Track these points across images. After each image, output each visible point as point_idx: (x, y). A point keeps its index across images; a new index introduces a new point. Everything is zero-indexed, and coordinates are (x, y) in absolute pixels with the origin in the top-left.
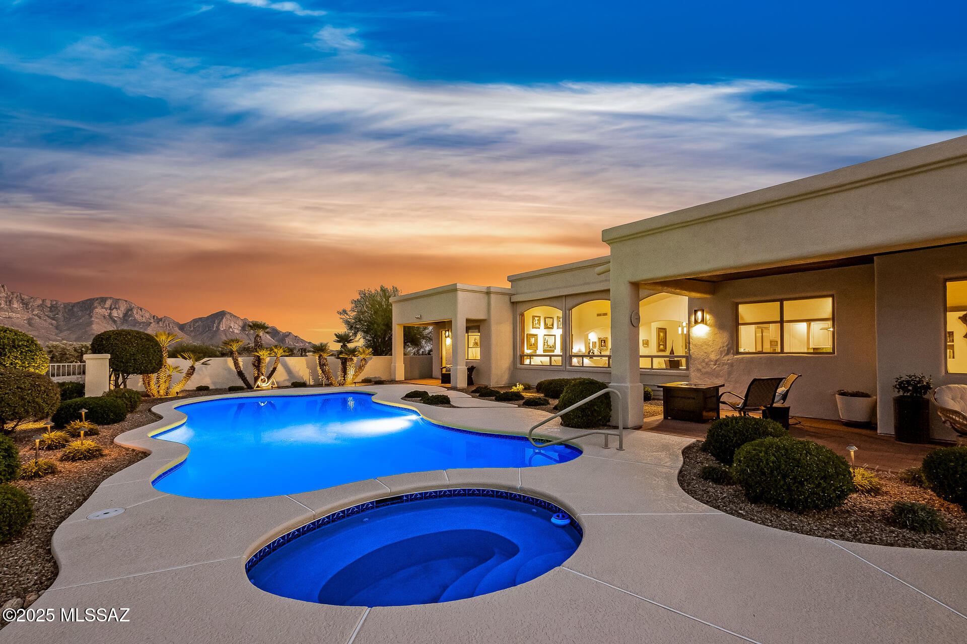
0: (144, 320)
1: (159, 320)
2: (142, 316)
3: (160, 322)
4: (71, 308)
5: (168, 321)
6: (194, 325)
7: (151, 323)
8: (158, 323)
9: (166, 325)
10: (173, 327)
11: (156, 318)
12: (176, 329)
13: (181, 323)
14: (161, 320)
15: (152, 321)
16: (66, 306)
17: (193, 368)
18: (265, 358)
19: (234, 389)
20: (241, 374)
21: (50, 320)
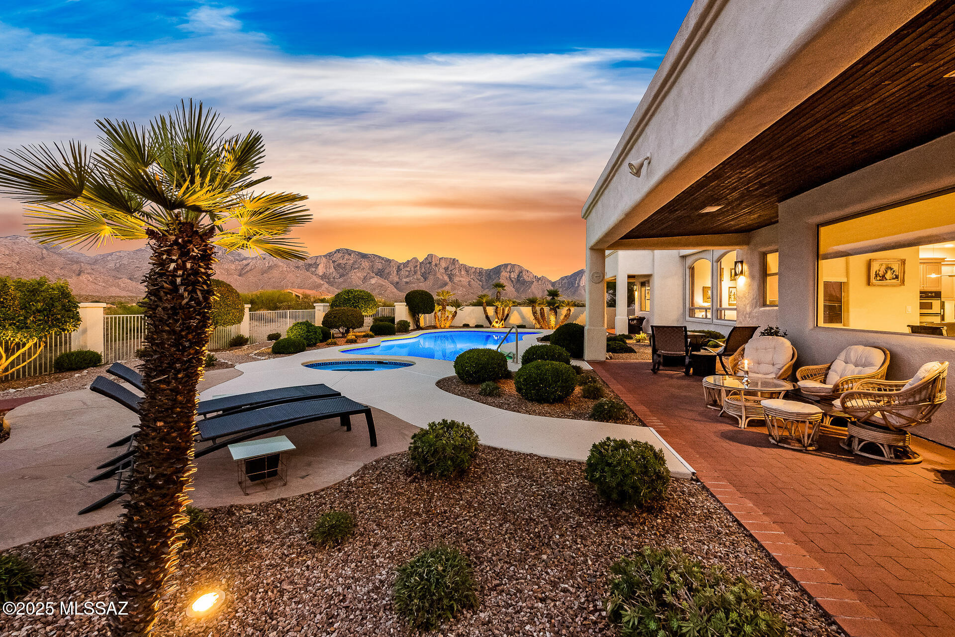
2: (528, 277)
3: (539, 281)
4: (489, 273)
5: (544, 279)
6: (562, 282)
7: (534, 282)
11: (537, 278)
15: (534, 280)
17: (456, 312)
18: (499, 306)
19: (477, 326)
20: (487, 317)
21: (478, 282)
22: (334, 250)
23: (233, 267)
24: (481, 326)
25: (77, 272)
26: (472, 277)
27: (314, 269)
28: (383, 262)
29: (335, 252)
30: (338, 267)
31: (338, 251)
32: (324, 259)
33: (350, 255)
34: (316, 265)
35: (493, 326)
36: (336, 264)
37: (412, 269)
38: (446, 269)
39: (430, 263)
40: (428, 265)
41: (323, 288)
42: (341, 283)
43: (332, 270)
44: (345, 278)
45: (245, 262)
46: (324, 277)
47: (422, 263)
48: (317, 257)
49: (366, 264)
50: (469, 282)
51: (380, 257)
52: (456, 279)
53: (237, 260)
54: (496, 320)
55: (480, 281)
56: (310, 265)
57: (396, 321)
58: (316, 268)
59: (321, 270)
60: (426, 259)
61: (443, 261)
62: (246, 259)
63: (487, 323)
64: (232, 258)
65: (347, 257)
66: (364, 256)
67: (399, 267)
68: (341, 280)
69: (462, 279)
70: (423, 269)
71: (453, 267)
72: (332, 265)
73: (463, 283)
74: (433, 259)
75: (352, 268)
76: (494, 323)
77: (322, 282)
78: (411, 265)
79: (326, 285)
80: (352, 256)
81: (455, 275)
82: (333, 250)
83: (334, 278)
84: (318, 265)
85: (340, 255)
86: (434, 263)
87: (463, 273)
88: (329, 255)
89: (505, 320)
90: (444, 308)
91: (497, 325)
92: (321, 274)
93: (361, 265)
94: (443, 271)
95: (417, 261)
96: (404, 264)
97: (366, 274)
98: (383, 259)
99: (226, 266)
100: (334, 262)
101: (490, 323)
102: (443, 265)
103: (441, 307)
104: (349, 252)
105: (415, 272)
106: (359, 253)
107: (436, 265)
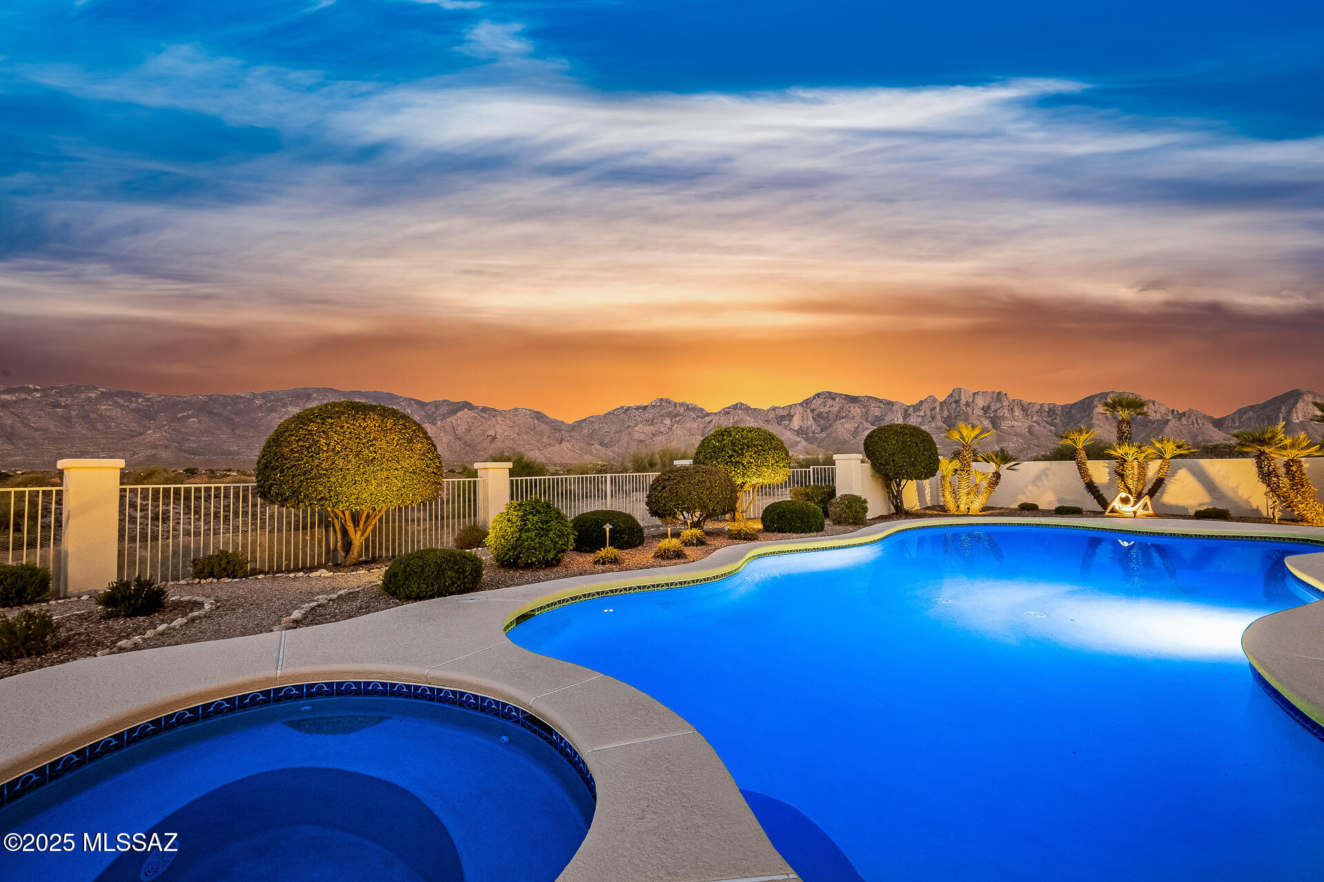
0: (1159, 417)
1: (1180, 416)
2: (1156, 412)
3: (1183, 418)
4: (1068, 410)
5: (1195, 415)
6: (1240, 418)
7: (1169, 420)
8: (1180, 419)
9: (1193, 422)
10: (1203, 424)
11: (1175, 413)
12: (1210, 426)
13: (1217, 417)
14: (1184, 414)
15: (1170, 417)
16: (1063, 407)
17: (997, 476)
18: (1130, 459)
19: (1061, 511)
20: (1091, 487)
21: (1048, 426)
22: (813, 394)
23: (695, 425)
24: (1076, 512)
25: (560, 440)
26: (1034, 419)
27: (787, 423)
28: (883, 406)
29: (814, 398)
30: (818, 417)
31: (818, 395)
32: (799, 407)
33: (834, 399)
34: (790, 417)
35: (1113, 511)
36: (816, 413)
37: (928, 413)
38: (986, 409)
39: (957, 402)
40: (954, 405)
41: (800, 446)
42: (824, 439)
43: (811, 422)
44: (829, 431)
45: (708, 419)
46: (799, 432)
47: (944, 402)
48: (791, 406)
49: (856, 410)
50: (1030, 427)
51: (876, 399)
52: (1005, 425)
53: (699, 416)
54: (1123, 495)
55: (1051, 425)
56: (782, 418)
57: (838, 494)
58: (790, 421)
59: (796, 423)
60: (951, 395)
61: (980, 396)
62: (708, 415)
63: (1091, 504)
64: (694, 415)
65: (830, 402)
66: (853, 400)
67: (906, 411)
68: (823, 435)
69: (1015, 424)
70: (946, 412)
71: (998, 405)
72: (810, 415)
73: (1018, 430)
74: (963, 396)
75: (838, 417)
76: (1116, 504)
77: (798, 439)
78: (925, 407)
79: (804, 443)
80: (837, 400)
81: (1003, 418)
82: (811, 394)
83: (814, 433)
84: (793, 416)
85: (821, 401)
86: (963, 402)
87: (1017, 414)
88: (807, 403)
89: (1152, 493)
90: (965, 467)
91: (1127, 509)
92: (796, 428)
93: (849, 412)
94: (981, 413)
95: (935, 401)
96: (914, 406)
97: (856, 425)
98: (881, 401)
99: (688, 425)
100: (812, 411)
101: (1104, 503)
102: (980, 402)
103: (956, 464)
104: (831, 396)
105: (933, 418)
106: (847, 397)
107: (967, 404)
